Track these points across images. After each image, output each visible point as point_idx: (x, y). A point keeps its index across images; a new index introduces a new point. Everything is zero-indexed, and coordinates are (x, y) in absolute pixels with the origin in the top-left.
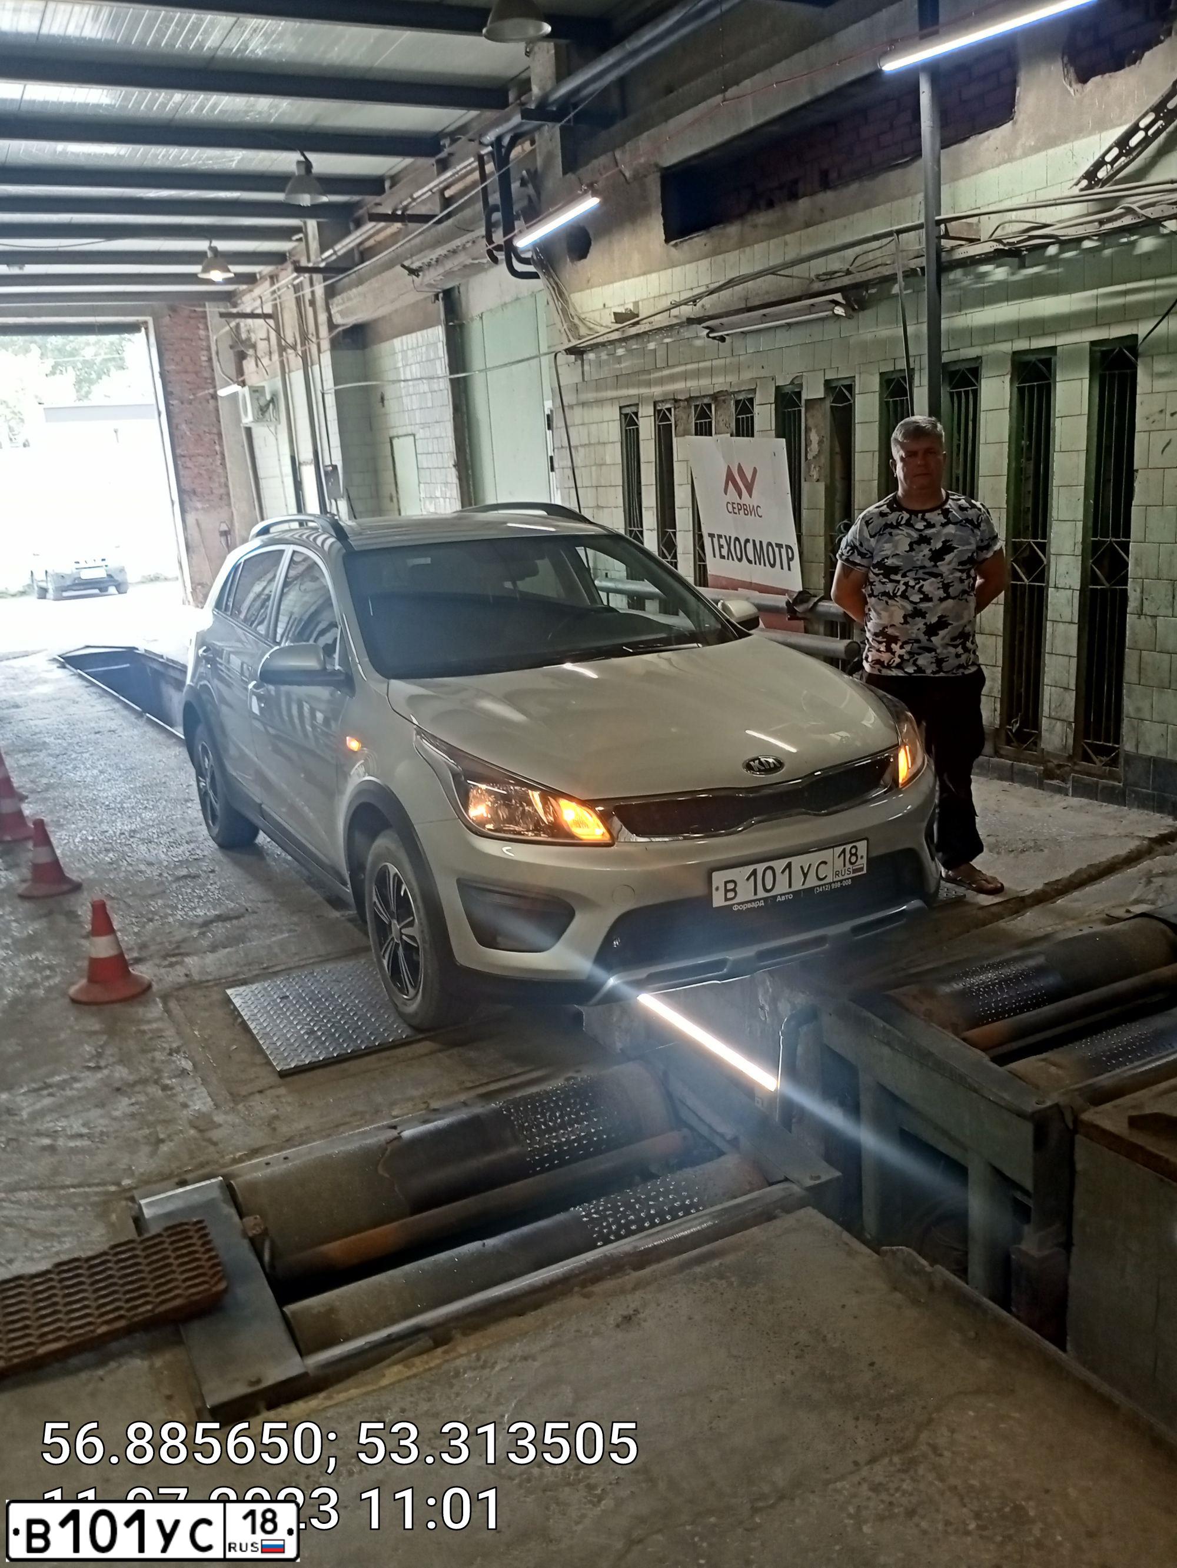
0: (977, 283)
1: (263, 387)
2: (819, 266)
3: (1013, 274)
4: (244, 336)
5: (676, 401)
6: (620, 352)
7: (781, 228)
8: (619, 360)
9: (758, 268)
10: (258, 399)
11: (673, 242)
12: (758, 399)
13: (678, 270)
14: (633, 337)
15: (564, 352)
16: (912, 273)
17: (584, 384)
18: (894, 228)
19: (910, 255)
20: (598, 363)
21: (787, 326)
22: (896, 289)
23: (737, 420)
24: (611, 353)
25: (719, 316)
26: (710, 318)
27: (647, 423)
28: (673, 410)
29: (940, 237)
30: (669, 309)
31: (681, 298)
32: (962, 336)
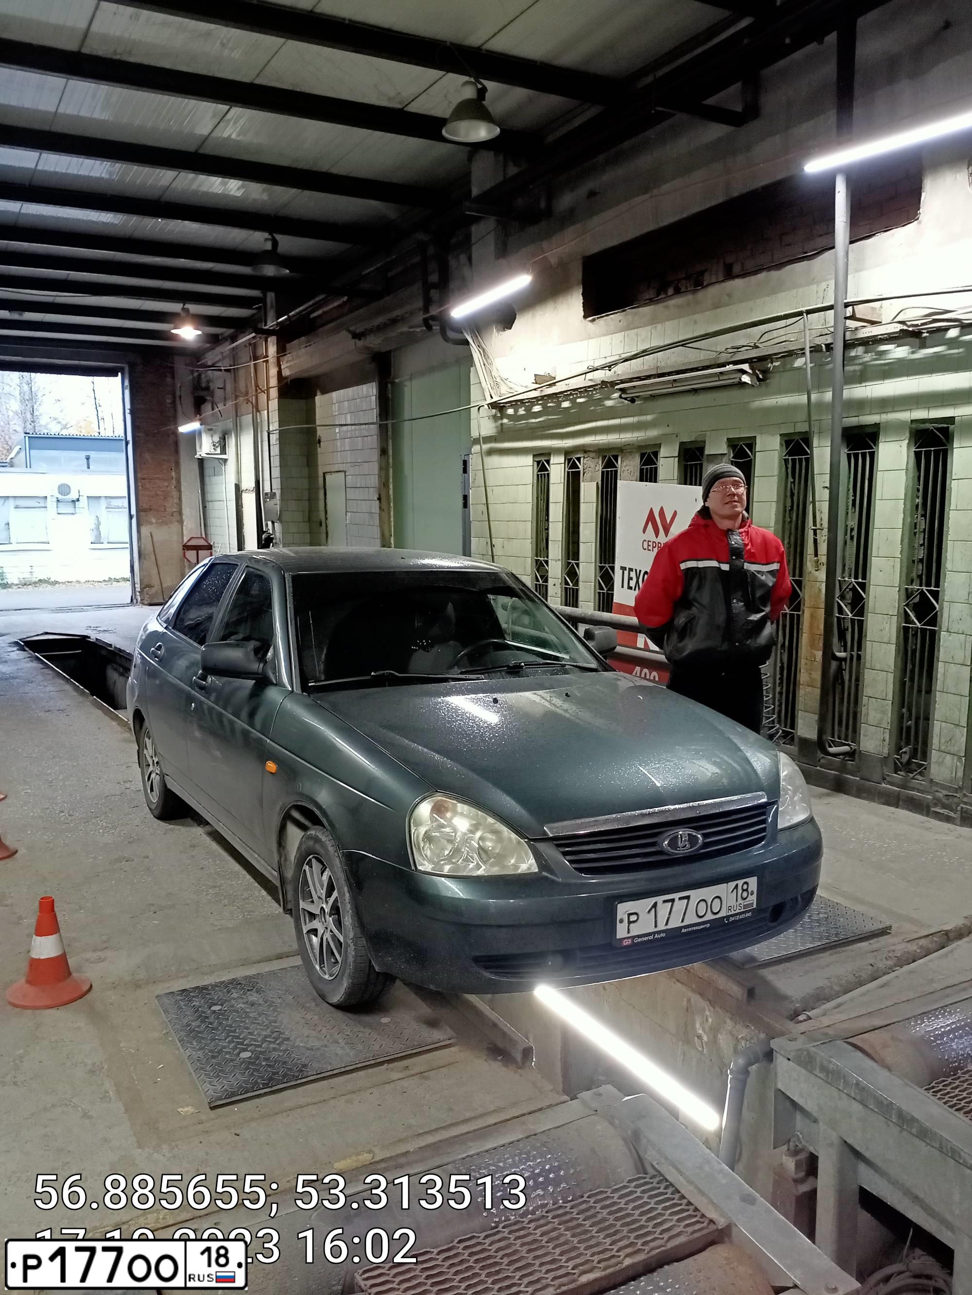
0: (877, 360)
1: (217, 426)
2: (728, 341)
3: (914, 353)
4: (204, 385)
5: (586, 452)
6: (537, 409)
8: (535, 415)
9: (669, 341)
10: (212, 436)
11: (591, 318)
12: (663, 452)
13: (593, 342)
14: (550, 396)
15: (486, 407)
16: (815, 349)
17: (503, 434)
18: (804, 309)
19: (815, 333)
20: (515, 418)
21: (695, 391)
22: (799, 362)
23: (641, 470)
24: (528, 410)
25: (631, 380)
26: (622, 382)
27: (557, 470)
28: (582, 459)
29: (846, 318)
30: (586, 373)
31: (597, 364)
32: (861, 405)
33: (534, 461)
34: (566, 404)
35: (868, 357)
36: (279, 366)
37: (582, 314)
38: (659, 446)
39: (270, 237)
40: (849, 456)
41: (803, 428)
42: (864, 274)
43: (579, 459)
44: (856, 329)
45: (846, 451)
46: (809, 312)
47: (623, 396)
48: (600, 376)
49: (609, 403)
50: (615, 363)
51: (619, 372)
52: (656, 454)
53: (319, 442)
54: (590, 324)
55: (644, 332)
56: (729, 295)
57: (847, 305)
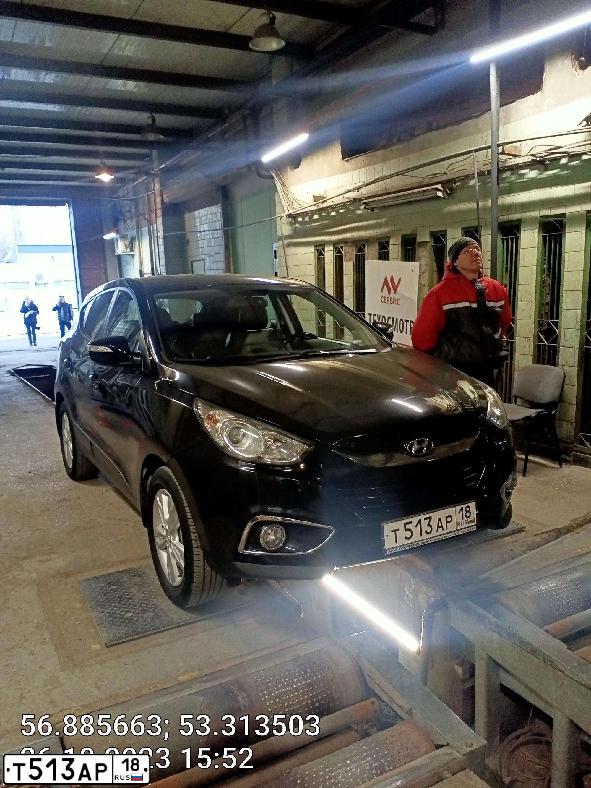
0: (519, 179)
1: (127, 235)
3: (540, 174)
4: (118, 210)
5: (346, 243)
6: (316, 217)
7: (408, 151)
8: (315, 221)
9: (393, 172)
10: (124, 241)
11: (346, 159)
12: (392, 242)
13: (348, 174)
14: (324, 209)
15: (285, 217)
16: (481, 174)
17: (296, 234)
18: (473, 149)
19: (481, 164)
20: (303, 223)
21: (409, 203)
22: (472, 183)
23: (379, 253)
24: (311, 218)
25: (371, 197)
26: (366, 198)
27: (329, 254)
28: (344, 247)
29: (499, 154)
30: (344, 194)
31: (350, 188)
32: (510, 208)
33: (315, 249)
34: (333, 214)
35: (513, 178)
36: (162, 196)
37: (341, 156)
38: (389, 237)
39: (151, 116)
40: (503, 240)
41: (474, 223)
42: (510, 126)
43: (342, 247)
44: (506, 160)
45: (501, 237)
46: (476, 151)
47: (367, 207)
48: (353, 195)
49: (359, 212)
50: (361, 187)
51: (364, 193)
52: (388, 243)
53: (188, 242)
54: (346, 163)
55: (378, 167)
56: (429, 142)
57: (499, 146)
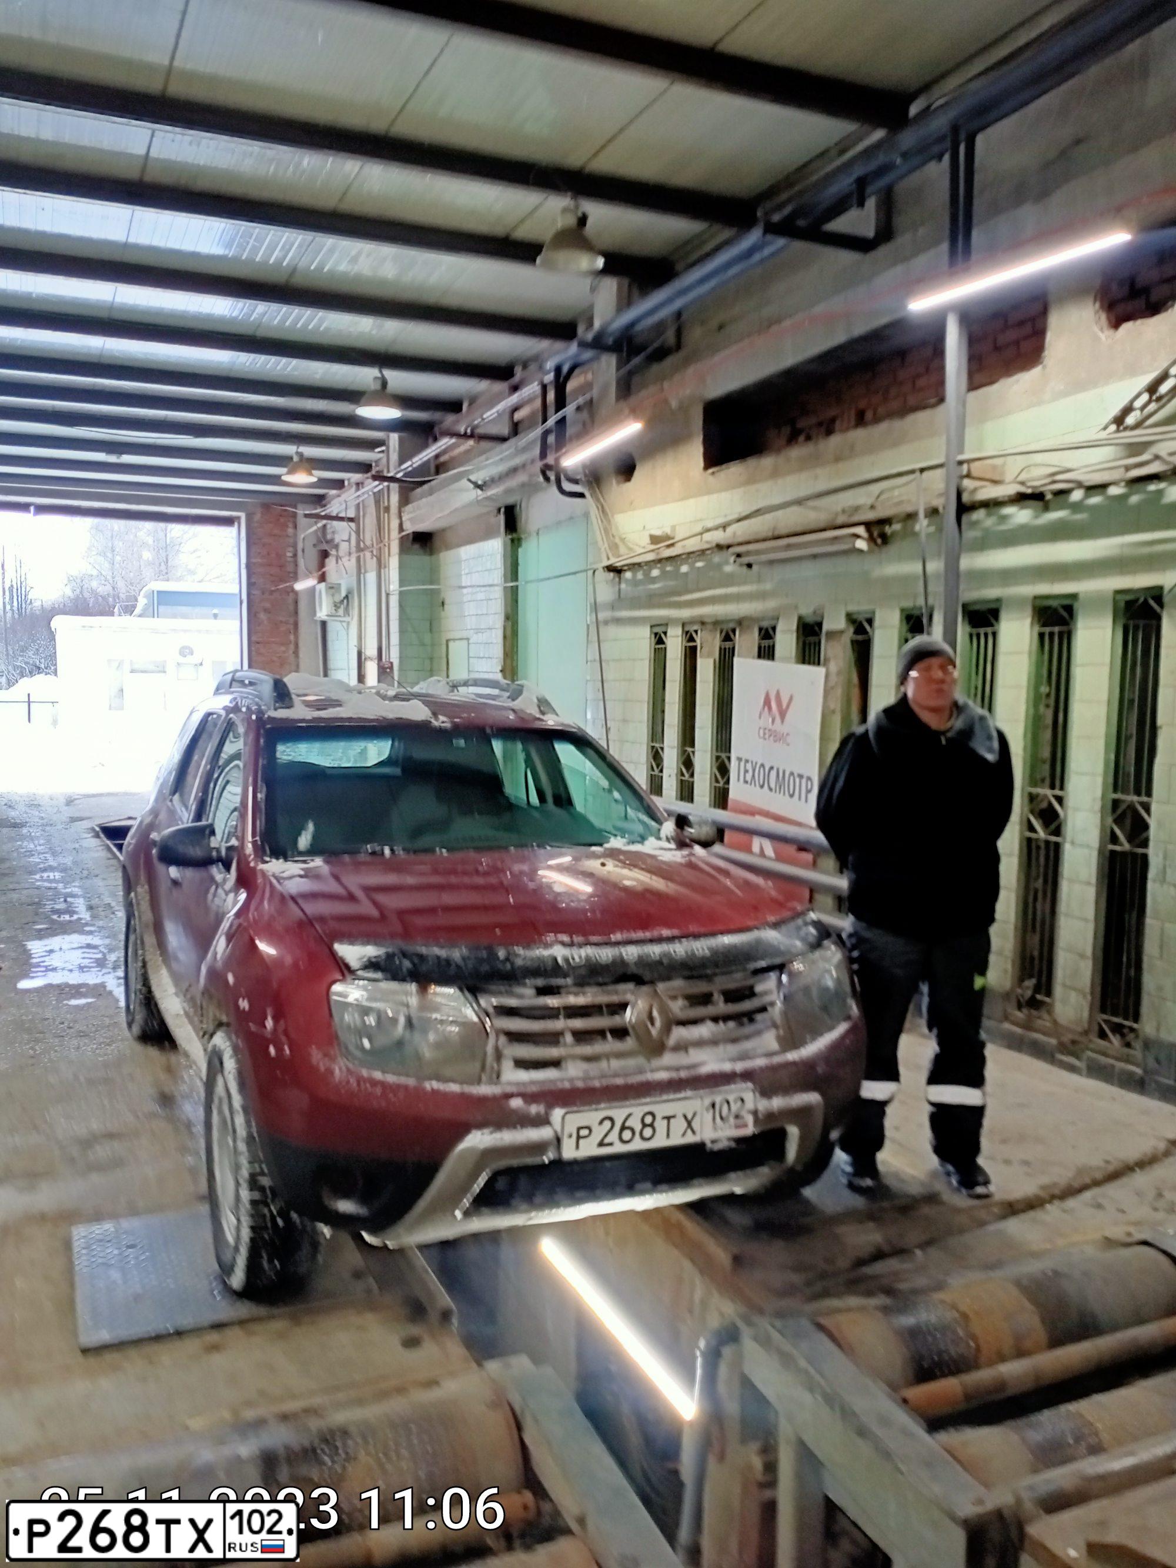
0: (999, 524)
1: (340, 584)
2: (848, 499)
3: (1036, 517)
4: (329, 537)
5: (703, 623)
6: (655, 573)
7: (814, 462)
8: (654, 580)
9: (788, 498)
10: (333, 595)
11: (710, 471)
12: (780, 627)
13: (715, 497)
14: (670, 559)
15: (602, 570)
17: (621, 602)
18: (917, 466)
19: (930, 494)
20: (635, 583)
23: (760, 648)
24: (647, 574)
25: (748, 543)
26: (740, 544)
27: (675, 643)
28: (699, 632)
29: (961, 477)
30: (701, 534)
31: (710, 525)
32: (984, 576)
33: (651, 632)
34: (684, 569)
35: (990, 522)
36: (400, 517)
37: (703, 464)
38: (777, 619)
39: (379, 375)
40: (970, 635)
42: (989, 426)
43: (696, 632)
44: (975, 490)
45: (968, 629)
46: (922, 470)
47: (739, 560)
50: (729, 524)
51: (737, 533)
52: (774, 629)
53: (443, 604)
54: (710, 477)
55: (763, 487)
57: (961, 463)
